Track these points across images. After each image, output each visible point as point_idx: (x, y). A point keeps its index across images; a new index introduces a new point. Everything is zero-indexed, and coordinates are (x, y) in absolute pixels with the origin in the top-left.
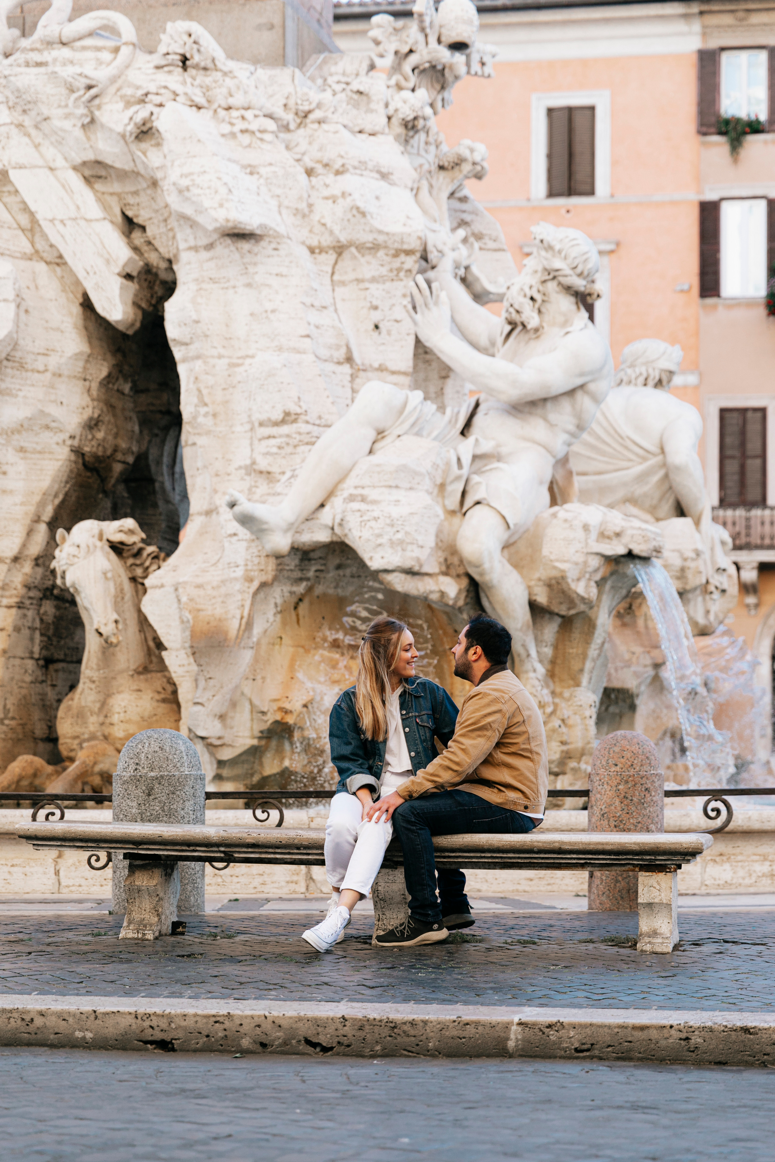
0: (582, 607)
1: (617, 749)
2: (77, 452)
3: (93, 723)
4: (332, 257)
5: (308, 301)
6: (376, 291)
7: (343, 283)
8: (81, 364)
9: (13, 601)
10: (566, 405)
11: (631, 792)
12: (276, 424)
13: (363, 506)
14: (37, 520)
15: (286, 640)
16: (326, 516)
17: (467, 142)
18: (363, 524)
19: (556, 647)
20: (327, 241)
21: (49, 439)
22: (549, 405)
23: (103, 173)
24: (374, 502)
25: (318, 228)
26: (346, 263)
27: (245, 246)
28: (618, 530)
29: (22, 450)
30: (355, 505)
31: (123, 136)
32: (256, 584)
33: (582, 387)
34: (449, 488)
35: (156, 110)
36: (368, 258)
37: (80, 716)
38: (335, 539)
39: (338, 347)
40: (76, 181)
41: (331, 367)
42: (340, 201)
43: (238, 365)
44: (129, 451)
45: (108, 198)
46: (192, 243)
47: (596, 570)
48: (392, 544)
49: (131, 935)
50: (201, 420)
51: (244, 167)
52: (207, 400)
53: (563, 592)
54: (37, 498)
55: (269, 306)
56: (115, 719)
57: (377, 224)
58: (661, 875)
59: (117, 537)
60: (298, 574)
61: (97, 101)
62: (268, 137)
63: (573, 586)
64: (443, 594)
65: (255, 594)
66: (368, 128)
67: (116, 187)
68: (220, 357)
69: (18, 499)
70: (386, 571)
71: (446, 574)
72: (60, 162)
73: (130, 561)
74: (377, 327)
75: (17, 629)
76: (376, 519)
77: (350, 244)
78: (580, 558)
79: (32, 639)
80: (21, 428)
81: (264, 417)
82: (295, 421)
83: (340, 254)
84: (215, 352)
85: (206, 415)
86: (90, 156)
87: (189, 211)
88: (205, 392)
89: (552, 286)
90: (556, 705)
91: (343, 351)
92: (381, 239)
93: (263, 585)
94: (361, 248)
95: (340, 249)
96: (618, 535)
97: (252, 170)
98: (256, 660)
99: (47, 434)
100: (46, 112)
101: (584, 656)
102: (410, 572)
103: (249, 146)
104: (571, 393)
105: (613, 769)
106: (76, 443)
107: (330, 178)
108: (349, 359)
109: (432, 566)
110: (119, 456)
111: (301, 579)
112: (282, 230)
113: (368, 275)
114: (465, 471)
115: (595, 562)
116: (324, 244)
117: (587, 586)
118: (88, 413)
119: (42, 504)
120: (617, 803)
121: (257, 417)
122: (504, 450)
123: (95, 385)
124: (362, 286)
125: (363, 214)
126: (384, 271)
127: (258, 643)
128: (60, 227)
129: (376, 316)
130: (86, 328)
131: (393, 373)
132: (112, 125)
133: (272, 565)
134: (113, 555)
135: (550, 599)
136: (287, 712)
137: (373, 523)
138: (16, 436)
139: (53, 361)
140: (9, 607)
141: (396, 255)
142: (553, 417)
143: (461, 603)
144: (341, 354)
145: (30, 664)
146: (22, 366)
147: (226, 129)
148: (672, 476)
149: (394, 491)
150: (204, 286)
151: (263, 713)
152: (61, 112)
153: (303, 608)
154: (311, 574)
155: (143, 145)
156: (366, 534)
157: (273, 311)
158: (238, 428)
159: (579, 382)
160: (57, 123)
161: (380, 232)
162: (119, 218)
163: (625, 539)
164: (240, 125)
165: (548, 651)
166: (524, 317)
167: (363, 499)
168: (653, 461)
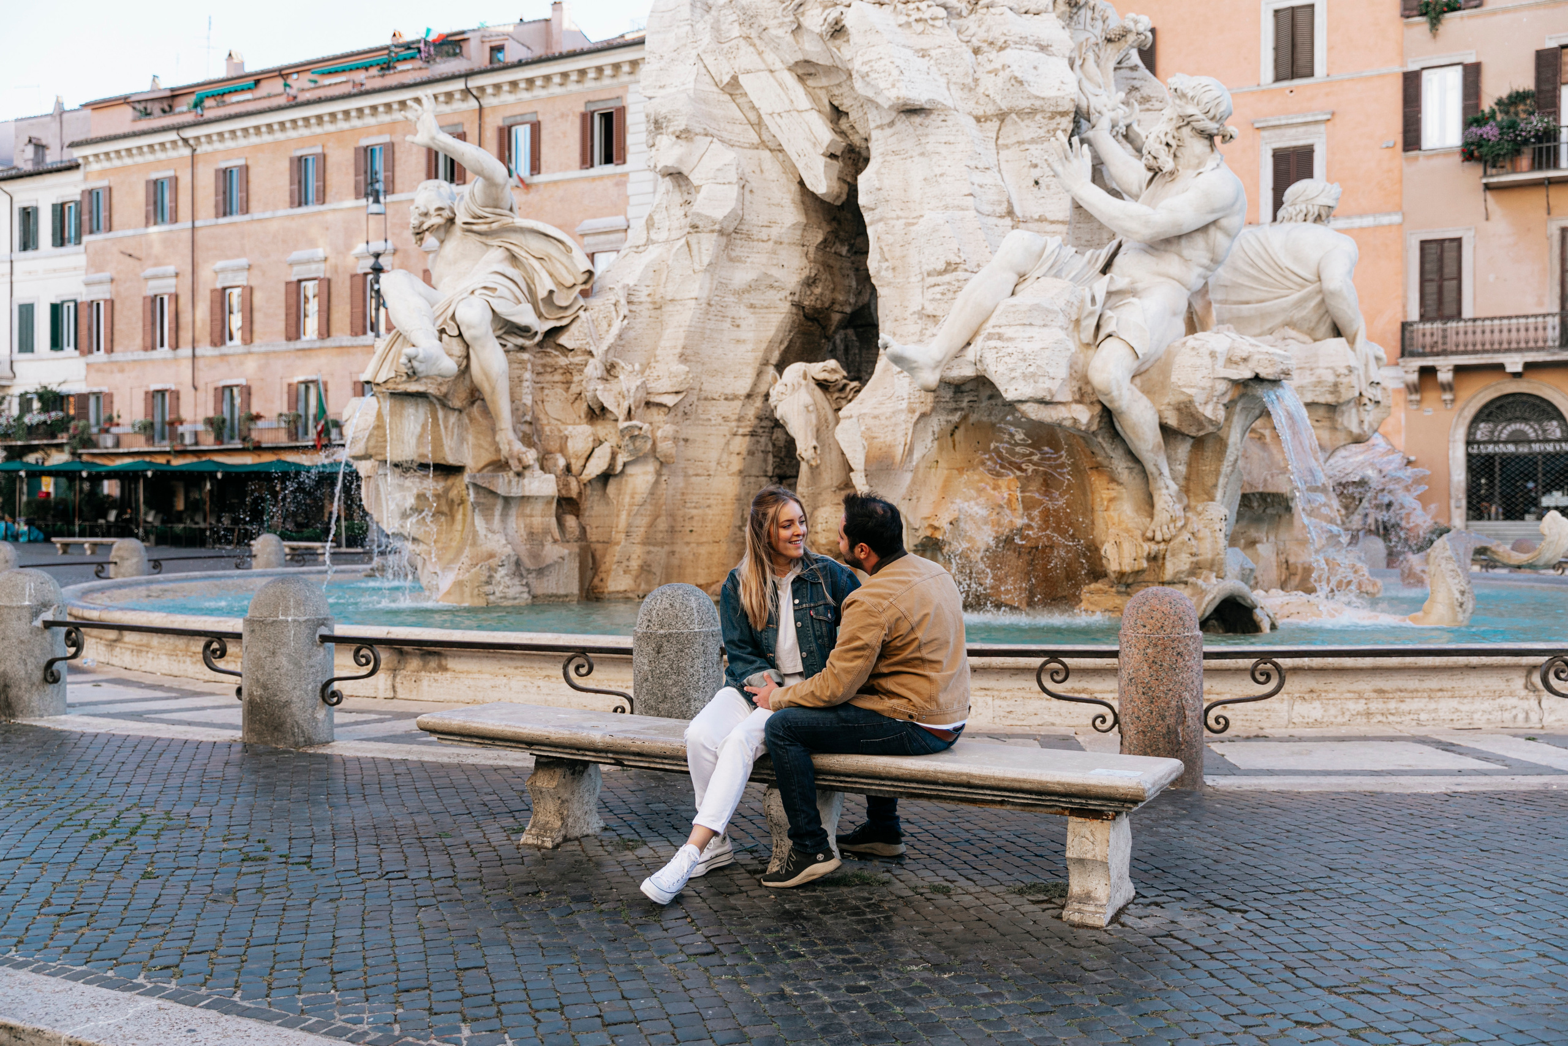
0: (1211, 429)
2: (798, 305)
4: (996, 124)
5: (972, 164)
6: (1035, 151)
7: (1007, 147)
8: (799, 232)
9: (747, 430)
10: (1199, 240)
11: (1160, 656)
12: (940, 273)
13: (999, 344)
14: (766, 363)
15: (942, 464)
16: (971, 353)
17: (1132, 15)
18: (998, 359)
19: (1189, 465)
20: (991, 110)
21: (774, 296)
22: (1183, 242)
23: (813, 71)
24: (1010, 339)
25: (983, 100)
26: (1008, 128)
27: (917, 119)
28: (1244, 355)
29: (752, 306)
30: (992, 343)
31: (821, 36)
32: (917, 415)
33: (1214, 222)
34: (1084, 323)
35: (845, 10)
36: (1027, 122)
38: (978, 374)
39: (1000, 203)
40: (790, 79)
41: (993, 220)
42: (1001, 73)
43: (913, 224)
44: (847, 302)
45: (818, 91)
46: (879, 123)
47: (1224, 394)
48: (1025, 376)
49: (530, 841)
50: (883, 273)
51: (917, 51)
52: (887, 256)
53: (1192, 415)
54: (764, 346)
55: (938, 171)
56: (819, 528)
57: (1034, 91)
58: (1097, 823)
59: (821, 376)
60: (952, 405)
61: (801, 9)
62: (938, 23)
63: (1201, 409)
64: (1075, 420)
65: (916, 423)
66: (1033, 8)
67: (824, 82)
68: (898, 218)
69: (750, 347)
70: (1021, 402)
71: (1079, 402)
72: (778, 65)
73: (836, 395)
74: (1037, 183)
75: (751, 453)
76: (1010, 355)
77: (1011, 111)
78: (1207, 383)
79: (765, 461)
80: (749, 289)
81: (930, 268)
82: (955, 270)
83: (1002, 121)
84: (894, 214)
85: (887, 269)
86: (800, 57)
87: (870, 94)
88: (885, 249)
89: (1186, 131)
90: (1187, 519)
91: (1005, 205)
92: (1038, 103)
93: (923, 415)
94: (1020, 113)
95: (1002, 116)
96: (1245, 360)
97: (924, 53)
98: (914, 482)
99: (772, 292)
100: (764, 23)
101: (1218, 473)
102: (1042, 402)
103: (922, 33)
104: (1204, 229)
105: (1142, 630)
106: (796, 298)
107: (993, 55)
108: (1010, 213)
109: (1065, 396)
110: (837, 307)
111: (956, 410)
112: (949, 103)
113: (1028, 138)
114: (1098, 308)
115: (1222, 386)
116: (989, 113)
117: (1215, 409)
118: (806, 273)
119: (769, 350)
121: (926, 268)
122: (1139, 286)
123: (812, 250)
124: (1023, 147)
125: (1021, 83)
126: (1042, 132)
127: (917, 467)
128: (778, 119)
129: (1036, 173)
130: (803, 202)
131: (1052, 222)
132: (812, 28)
133: (930, 397)
134: (818, 392)
135: (1180, 421)
136: (936, 528)
137: (1007, 359)
138: (746, 295)
139: (775, 232)
140: (744, 435)
141: (1052, 118)
142: (1186, 253)
143: (1094, 427)
144: (1003, 209)
146: (749, 237)
147: (903, 19)
148: (1327, 300)
149: (1028, 328)
150: (888, 158)
151: (916, 530)
152: (776, 22)
153: (959, 435)
154: (964, 404)
155: (838, 42)
156: (1001, 369)
157: (941, 175)
158: (913, 279)
159: (1210, 218)
160: (773, 32)
161: (1037, 97)
162: (828, 108)
163: (1252, 364)
164: (916, 15)
165: (1182, 469)
166: (1160, 163)
167: (1000, 337)
168: (1311, 288)
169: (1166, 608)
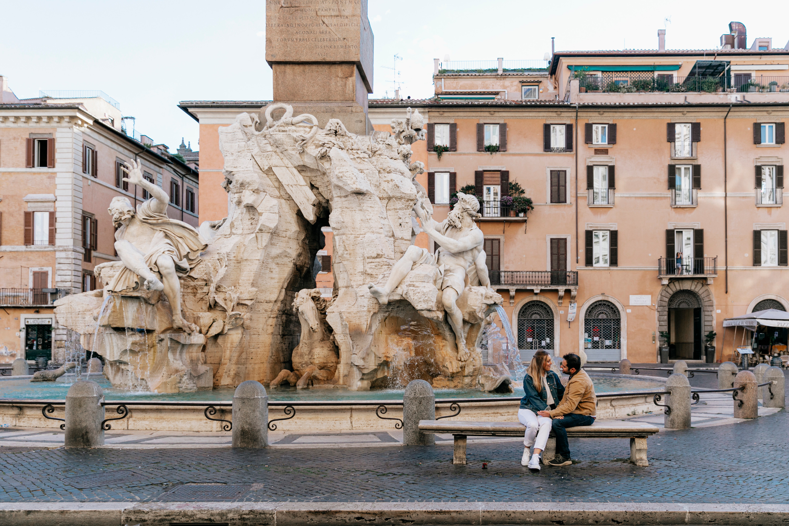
0: (478, 321)
2: (295, 264)
3: (306, 358)
4: (386, 201)
5: (381, 216)
6: (401, 213)
7: (390, 210)
8: (296, 234)
9: (275, 315)
10: (470, 254)
12: (374, 258)
13: (414, 288)
14: (282, 288)
15: (383, 332)
16: (399, 291)
17: (418, 162)
18: (415, 294)
19: (468, 334)
20: (385, 195)
21: (286, 260)
22: (465, 253)
23: (305, 169)
25: (382, 191)
26: (391, 203)
27: (361, 197)
29: (277, 264)
30: (412, 288)
31: (316, 158)
32: (372, 313)
33: (475, 248)
34: (438, 282)
35: (328, 149)
36: (399, 202)
37: (302, 355)
38: (402, 298)
39: (390, 231)
40: (295, 171)
41: (388, 238)
42: (390, 182)
43: (358, 237)
45: (306, 178)
46: (339, 195)
47: (484, 309)
48: (424, 301)
49: (458, 462)
50: (345, 255)
51: (359, 170)
52: (347, 249)
53: (474, 316)
54: (283, 280)
55: (368, 218)
56: (315, 357)
57: (402, 190)
58: (643, 439)
60: (386, 310)
61: (305, 145)
62: (366, 160)
63: (478, 314)
64: (438, 317)
65: (372, 316)
66: (394, 157)
67: (309, 174)
68: (351, 234)
69: (276, 281)
70: (422, 310)
71: (438, 310)
72: (290, 165)
74: (400, 225)
75: (276, 325)
76: (419, 293)
77: (393, 197)
78: (480, 305)
79: (279, 328)
80: (278, 256)
81: (369, 255)
82: (381, 257)
83: (389, 200)
84: (350, 233)
85: (347, 254)
86: (302, 163)
87: (341, 184)
88: (347, 246)
89: (465, 214)
90: (470, 353)
91: (391, 233)
92: (403, 195)
93: (375, 313)
94: (397, 198)
95: (389, 198)
96: (491, 297)
97: (361, 171)
98: (374, 339)
99: (286, 258)
100: (286, 148)
101: (477, 336)
102: (429, 310)
103: (360, 163)
104: (472, 250)
106: (295, 261)
107: (386, 175)
108: (393, 236)
109: (435, 309)
110: (306, 265)
111: (387, 311)
112: (372, 191)
113: (398, 208)
114: (442, 275)
115: (484, 306)
116: (384, 196)
117: (481, 314)
118: (299, 251)
119: (284, 282)
121: (366, 255)
122: (452, 268)
123: (300, 241)
124: (396, 211)
125: (398, 187)
126: (403, 206)
127: (374, 333)
128: (291, 188)
129: (400, 221)
130: (298, 222)
131: (406, 240)
132: (311, 154)
135: (469, 318)
136: (387, 357)
137: (418, 294)
138: (276, 259)
139: (288, 234)
140: (274, 318)
141: (407, 201)
142: (466, 257)
144: (391, 234)
145: (279, 336)
146: (278, 235)
147: (352, 157)
148: (479, 272)
149: (423, 283)
150: (344, 210)
151: (380, 358)
152: (291, 148)
153: (387, 321)
154: (390, 310)
155: (322, 161)
156: (416, 298)
157: (370, 219)
158: (358, 259)
159: (475, 246)
160: (290, 152)
161: (403, 193)
162: (309, 185)
163: (493, 299)
164: (357, 156)
166: (456, 224)
167: (414, 286)
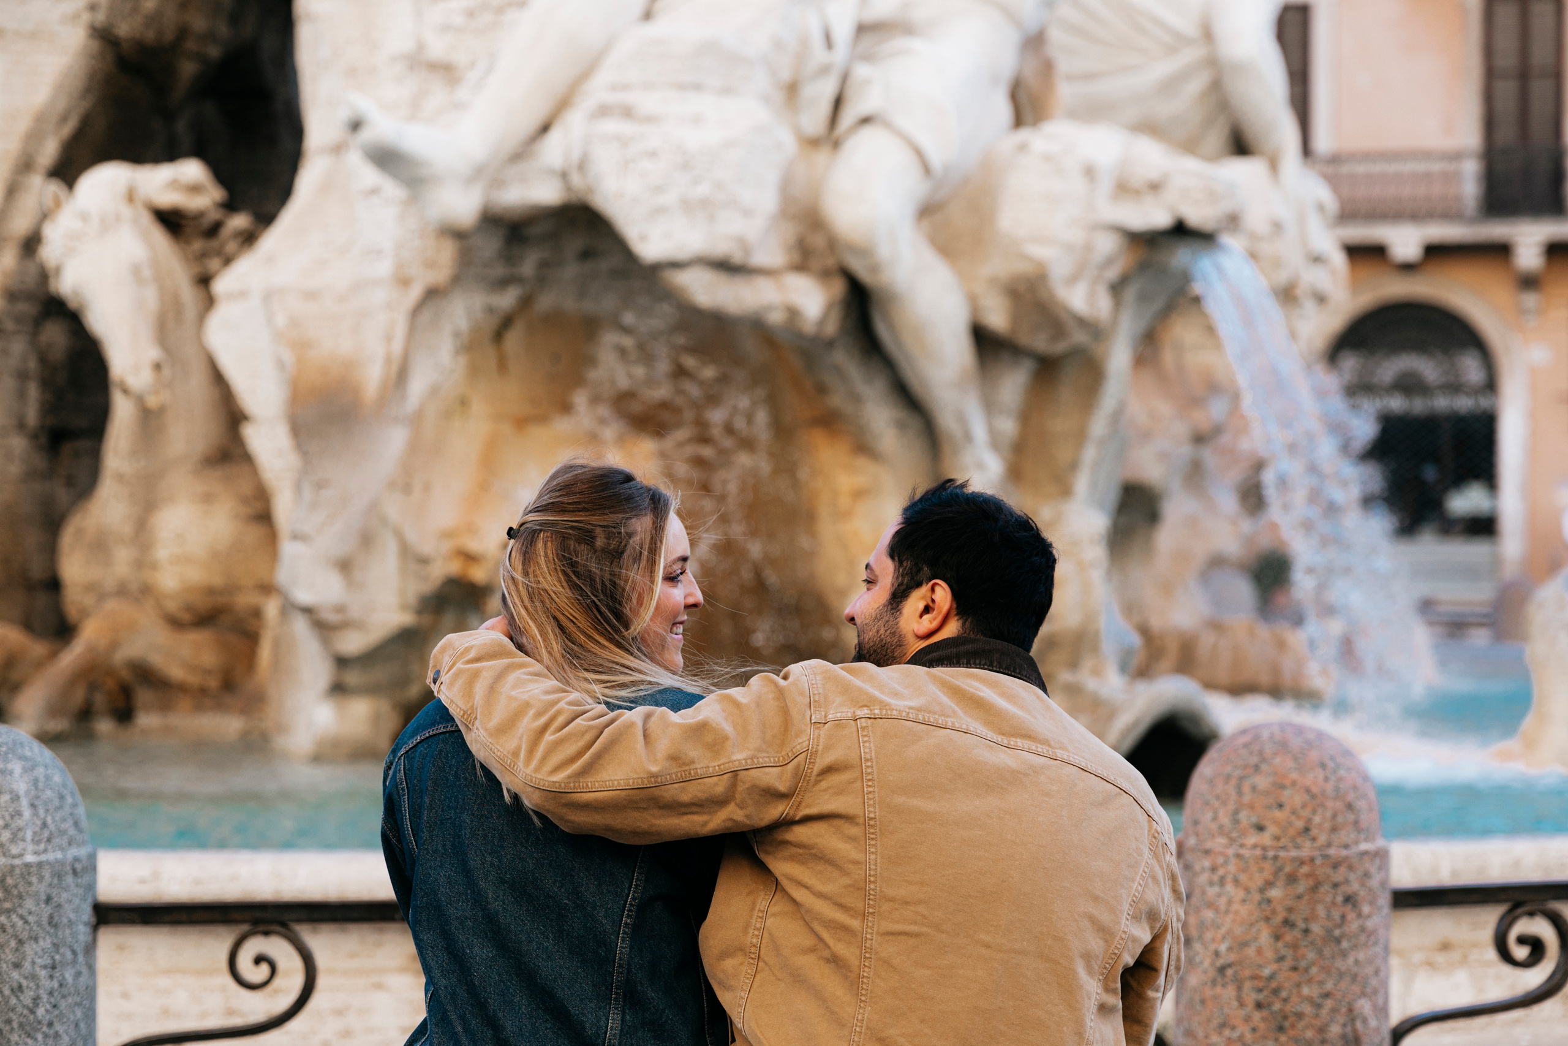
0: (1079, 337)
1: (1262, 782)
2: (104, 35)
3: (122, 560)
11: (1303, 907)
13: (626, 128)
14: (25, 166)
15: (476, 407)
16: (553, 150)
18: (625, 164)
24: (650, 119)
28: (1153, 175)
30: (612, 126)
32: (416, 292)
37: (100, 547)
38: (573, 198)
44: (210, 37)
47: (1109, 262)
48: (688, 206)
53: (1041, 306)
54: (23, 125)
56: (162, 554)
59: (169, 199)
60: (499, 271)
63: (1062, 293)
64: (793, 313)
65: (414, 311)
70: (676, 265)
71: (801, 268)
76: (651, 155)
78: (1076, 236)
79: (21, 395)
93: (432, 294)
96: (1155, 187)
98: (414, 447)
102: (726, 267)
105: (1252, 839)
106: (98, 19)
109: (771, 254)
110: (190, 45)
111: (508, 281)
114: (840, 54)
115: (1107, 244)
117: (1091, 295)
119: (34, 136)
120: (1265, 937)
127: (419, 413)
133: (447, 254)
134: (159, 236)
135: (1015, 319)
136: (470, 558)
143: (831, 328)
145: (18, 444)
149: (690, 95)
151: (424, 559)
153: (514, 339)
154: (528, 270)
163: (1169, 196)
165: (1008, 426)
167: (627, 112)
168: (1190, 55)
169: (1313, 779)
